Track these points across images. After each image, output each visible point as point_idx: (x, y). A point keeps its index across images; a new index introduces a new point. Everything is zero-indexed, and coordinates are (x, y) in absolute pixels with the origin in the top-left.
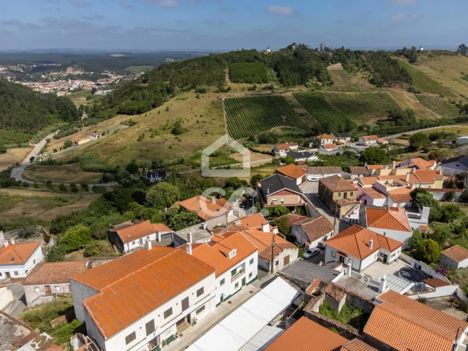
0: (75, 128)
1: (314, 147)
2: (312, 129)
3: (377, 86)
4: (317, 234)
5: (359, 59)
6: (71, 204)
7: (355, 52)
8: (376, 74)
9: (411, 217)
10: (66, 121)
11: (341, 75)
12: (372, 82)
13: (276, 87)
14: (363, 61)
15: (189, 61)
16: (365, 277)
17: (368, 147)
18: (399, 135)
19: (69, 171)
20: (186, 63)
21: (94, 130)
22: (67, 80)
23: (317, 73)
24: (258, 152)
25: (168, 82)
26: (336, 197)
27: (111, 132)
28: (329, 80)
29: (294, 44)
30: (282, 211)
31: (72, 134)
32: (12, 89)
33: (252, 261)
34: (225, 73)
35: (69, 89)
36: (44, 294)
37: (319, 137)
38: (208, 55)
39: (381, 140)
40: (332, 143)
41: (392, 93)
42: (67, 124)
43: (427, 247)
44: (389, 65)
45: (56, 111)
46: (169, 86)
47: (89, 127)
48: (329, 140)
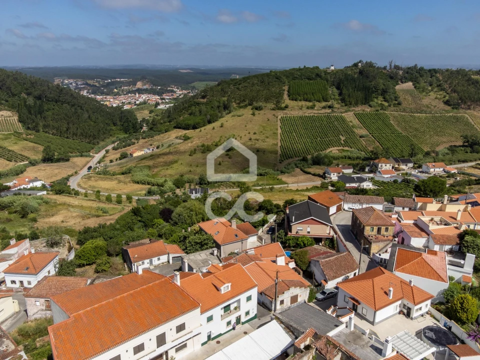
0: (133, 141)
1: (371, 172)
2: (372, 152)
3: (453, 108)
4: (336, 273)
5: (434, 78)
6: (111, 215)
7: (430, 71)
8: (454, 95)
9: (452, 264)
10: (126, 133)
11: (410, 94)
12: (447, 103)
13: (336, 106)
14: (438, 80)
15: (248, 78)
16: (370, 334)
17: (432, 175)
18: (473, 164)
19: (120, 182)
20: (245, 79)
21: (150, 143)
22: (136, 94)
23: (384, 93)
24: (309, 173)
25: (225, 99)
26: (368, 231)
27: (166, 145)
28: (396, 100)
29: (360, 62)
30: (306, 242)
31: (129, 145)
32: (82, 102)
33: (249, 298)
34: (284, 90)
35: (135, 102)
36: (44, 308)
37: (376, 161)
38: (268, 71)
39: (448, 168)
40: (391, 168)
41: (471, 116)
42: (127, 135)
43: (462, 304)
44: (469, 85)
45: (119, 123)
46: (226, 103)
47: (146, 140)
48: (388, 165)
